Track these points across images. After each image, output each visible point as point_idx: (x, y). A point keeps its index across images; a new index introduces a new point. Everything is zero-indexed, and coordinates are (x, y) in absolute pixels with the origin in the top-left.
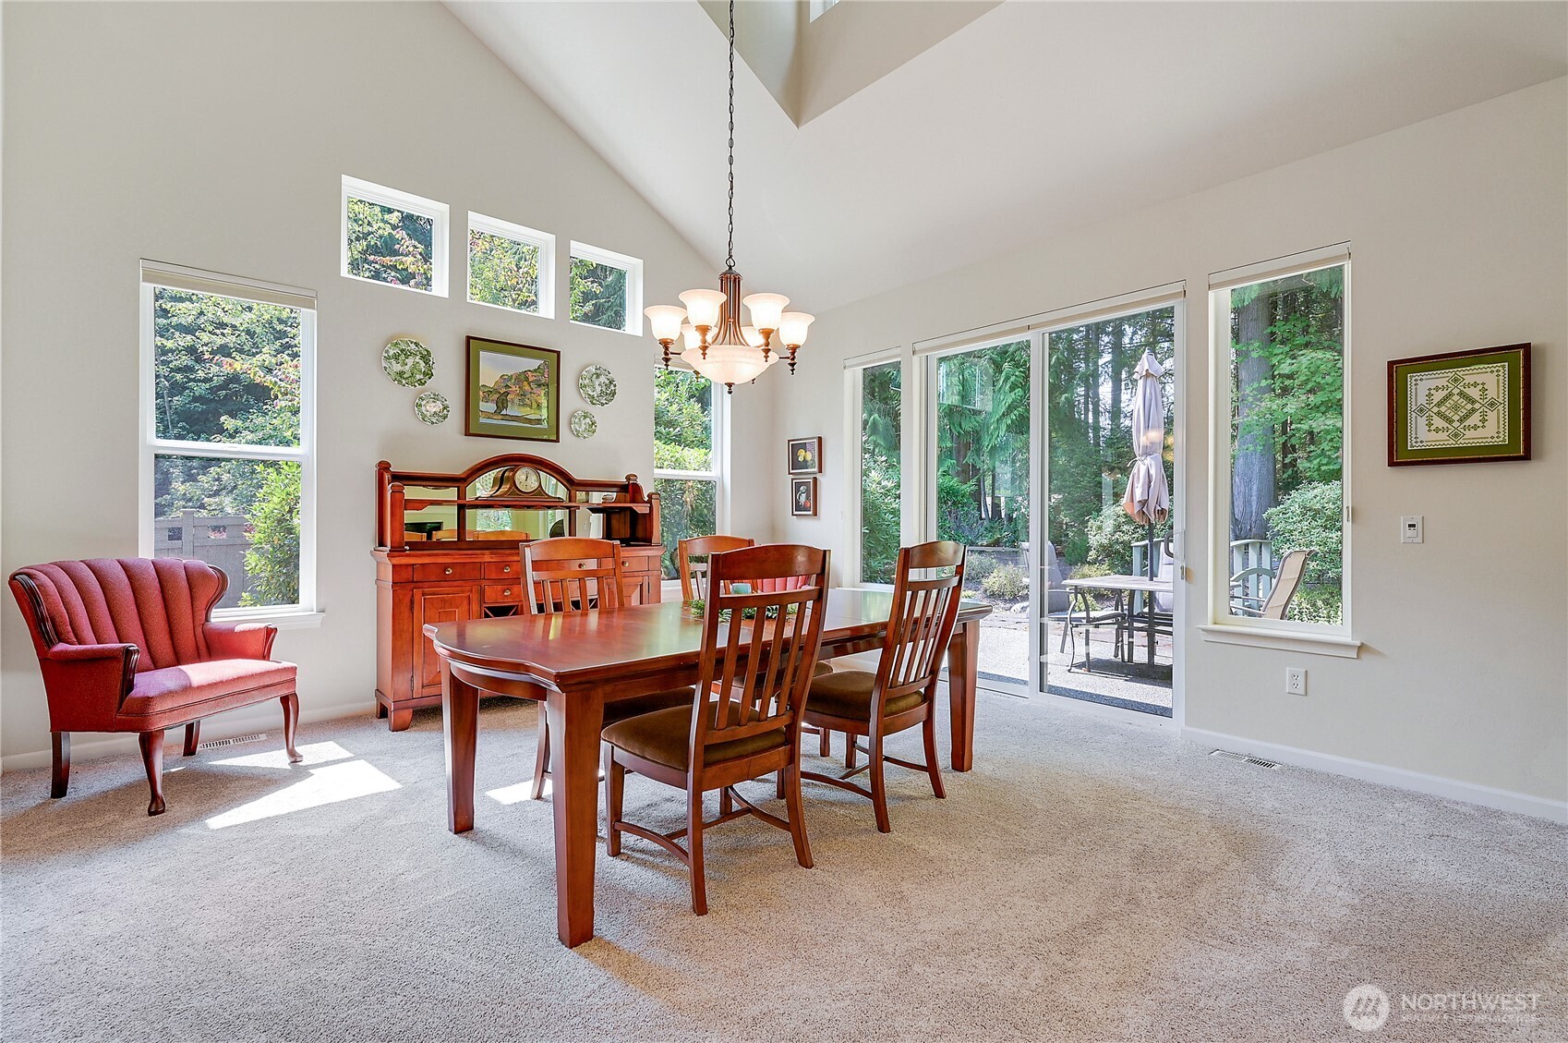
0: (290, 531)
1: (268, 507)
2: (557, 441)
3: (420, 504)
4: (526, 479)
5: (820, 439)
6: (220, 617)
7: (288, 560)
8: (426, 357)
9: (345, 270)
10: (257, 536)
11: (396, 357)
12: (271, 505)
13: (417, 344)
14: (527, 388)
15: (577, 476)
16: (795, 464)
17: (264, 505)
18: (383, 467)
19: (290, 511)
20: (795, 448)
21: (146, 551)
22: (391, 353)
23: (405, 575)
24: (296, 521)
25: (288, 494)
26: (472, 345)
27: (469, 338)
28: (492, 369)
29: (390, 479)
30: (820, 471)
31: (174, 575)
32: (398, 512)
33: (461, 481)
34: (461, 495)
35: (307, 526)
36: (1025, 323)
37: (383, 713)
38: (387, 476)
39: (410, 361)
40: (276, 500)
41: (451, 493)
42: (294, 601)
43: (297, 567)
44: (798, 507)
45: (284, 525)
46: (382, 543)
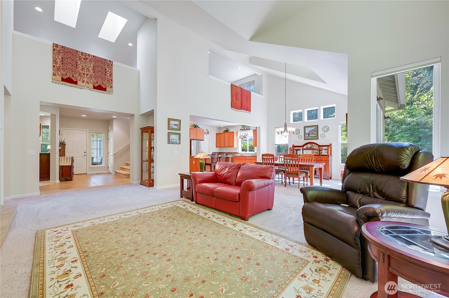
2: (318, 139)
14: (313, 132)
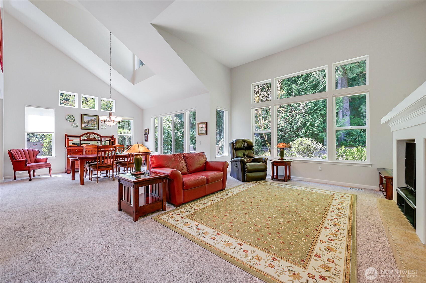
0: (50, 145)
1: (46, 141)
3: (72, 140)
4: (92, 136)
5: (148, 129)
6: (38, 157)
7: (50, 149)
8: (74, 117)
9: (59, 105)
10: (44, 145)
11: (68, 118)
12: (47, 141)
13: (72, 116)
15: (102, 135)
16: (145, 133)
17: (45, 140)
18: (66, 135)
19: (50, 141)
20: (145, 130)
21: (26, 148)
22: (68, 117)
23: (69, 151)
24: (51, 143)
25: (50, 139)
26: (82, 116)
27: (81, 114)
28: (86, 119)
29: (67, 137)
30: (148, 134)
31: (31, 151)
32: (68, 141)
33: (80, 137)
34: (80, 139)
35: (53, 144)
36: (170, 113)
37: (66, 172)
38: (67, 136)
39: (71, 118)
40: (48, 140)
41: (79, 138)
42: (51, 155)
43: (51, 150)
44: (145, 140)
45: (49, 144)
46: (66, 146)
